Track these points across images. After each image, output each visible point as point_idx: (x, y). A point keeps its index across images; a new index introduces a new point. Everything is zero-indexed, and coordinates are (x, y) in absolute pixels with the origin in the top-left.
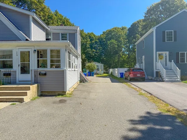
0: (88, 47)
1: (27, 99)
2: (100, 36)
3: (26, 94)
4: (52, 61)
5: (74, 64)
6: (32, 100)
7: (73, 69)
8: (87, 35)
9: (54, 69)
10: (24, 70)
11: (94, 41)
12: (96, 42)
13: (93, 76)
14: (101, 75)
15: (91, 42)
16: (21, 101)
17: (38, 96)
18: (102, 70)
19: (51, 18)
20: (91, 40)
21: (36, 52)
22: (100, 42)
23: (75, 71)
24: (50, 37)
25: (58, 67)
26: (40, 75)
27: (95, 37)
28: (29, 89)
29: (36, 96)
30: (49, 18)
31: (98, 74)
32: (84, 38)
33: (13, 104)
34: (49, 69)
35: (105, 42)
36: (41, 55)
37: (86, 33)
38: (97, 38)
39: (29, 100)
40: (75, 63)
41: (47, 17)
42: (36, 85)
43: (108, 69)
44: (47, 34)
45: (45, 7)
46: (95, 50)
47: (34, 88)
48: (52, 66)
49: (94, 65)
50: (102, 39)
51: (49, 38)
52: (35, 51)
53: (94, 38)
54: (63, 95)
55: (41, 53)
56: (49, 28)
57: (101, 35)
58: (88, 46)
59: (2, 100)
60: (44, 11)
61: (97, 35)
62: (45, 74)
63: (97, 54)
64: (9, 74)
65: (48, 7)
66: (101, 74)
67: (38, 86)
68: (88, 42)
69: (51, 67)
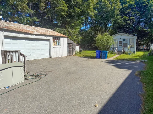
11: (127, 5)
12: (130, 5)
35: (145, 3)
46: (127, 17)
58: (117, 12)
63: (130, 22)
66: (129, 54)
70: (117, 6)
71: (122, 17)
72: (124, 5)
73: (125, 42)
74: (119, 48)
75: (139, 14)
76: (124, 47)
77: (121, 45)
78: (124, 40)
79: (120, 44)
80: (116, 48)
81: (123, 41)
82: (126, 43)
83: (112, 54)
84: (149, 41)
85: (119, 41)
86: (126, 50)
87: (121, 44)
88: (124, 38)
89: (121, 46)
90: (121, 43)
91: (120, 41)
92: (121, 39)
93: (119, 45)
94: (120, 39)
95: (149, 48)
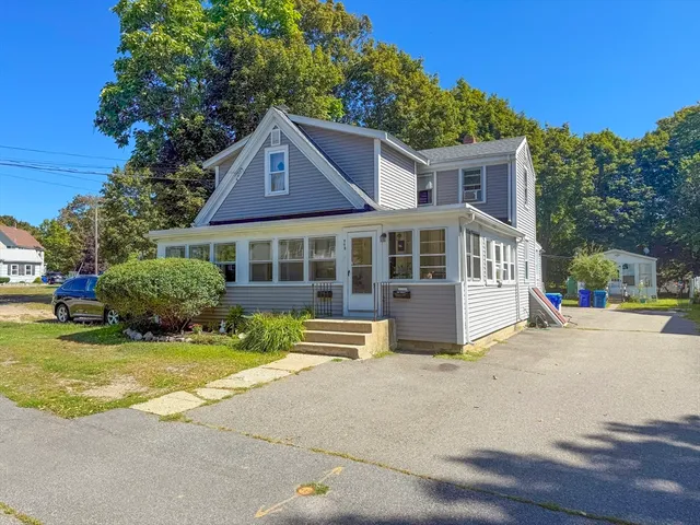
0: (588, 191)
1: (364, 352)
2: (646, 140)
3: (361, 341)
4: (424, 261)
5: (494, 264)
6: (376, 357)
7: (494, 282)
8: (582, 145)
9: (431, 282)
10: (361, 282)
11: (614, 166)
12: (623, 167)
13: (600, 305)
14: (642, 306)
15: (601, 169)
16: (353, 355)
17: (391, 349)
18: (648, 285)
19: (441, 114)
20: (600, 163)
21: (387, 238)
22: (646, 165)
23: (499, 286)
24: (430, 185)
25: (440, 275)
26: (394, 296)
27: (617, 147)
28: (368, 329)
29: (386, 349)
30: (434, 116)
31: (628, 299)
32: (569, 157)
33: (337, 360)
34: (416, 281)
35: (666, 164)
36: (400, 242)
37: (580, 138)
38: (629, 150)
39: (370, 356)
40: (502, 262)
41: (427, 114)
42: (386, 321)
43: (689, 276)
44: (423, 177)
45: (423, 82)
46: (617, 202)
47: (380, 328)
48: (423, 274)
49: (606, 262)
50: (652, 152)
51: (427, 188)
52: (384, 235)
53: (615, 152)
54: (452, 354)
55: (402, 239)
56: (426, 159)
57: (647, 134)
58: (588, 185)
59: (316, 350)
60: (421, 94)
61: (629, 139)
62: (408, 295)
63: (626, 215)
64: (329, 294)
65: (433, 78)
66: (643, 301)
67: (391, 325)
68: (587, 173)
69: (422, 277)
70: (585, 167)
71: (605, 200)
72: (606, 167)
73: (627, 272)
74: (612, 286)
78: (626, 266)
81: (624, 269)
82: (630, 274)
84: (687, 270)
88: (625, 263)
95: (687, 289)
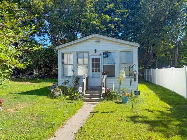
71: (100, 16)
73: (107, 61)
74: (92, 78)
75: (127, 14)
76: (106, 76)
77: (99, 71)
78: (106, 54)
79: (96, 67)
80: (84, 81)
81: (104, 57)
82: (111, 63)
83: (72, 98)
85: (93, 59)
86: (112, 84)
87: (99, 66)
88: (106, 50)
89: (97, 73)
90: (99, 64)
91: (96, 59)
92: (98, 53)
93: (93, 71)
94: (95, 51)
